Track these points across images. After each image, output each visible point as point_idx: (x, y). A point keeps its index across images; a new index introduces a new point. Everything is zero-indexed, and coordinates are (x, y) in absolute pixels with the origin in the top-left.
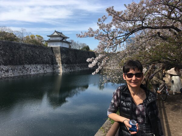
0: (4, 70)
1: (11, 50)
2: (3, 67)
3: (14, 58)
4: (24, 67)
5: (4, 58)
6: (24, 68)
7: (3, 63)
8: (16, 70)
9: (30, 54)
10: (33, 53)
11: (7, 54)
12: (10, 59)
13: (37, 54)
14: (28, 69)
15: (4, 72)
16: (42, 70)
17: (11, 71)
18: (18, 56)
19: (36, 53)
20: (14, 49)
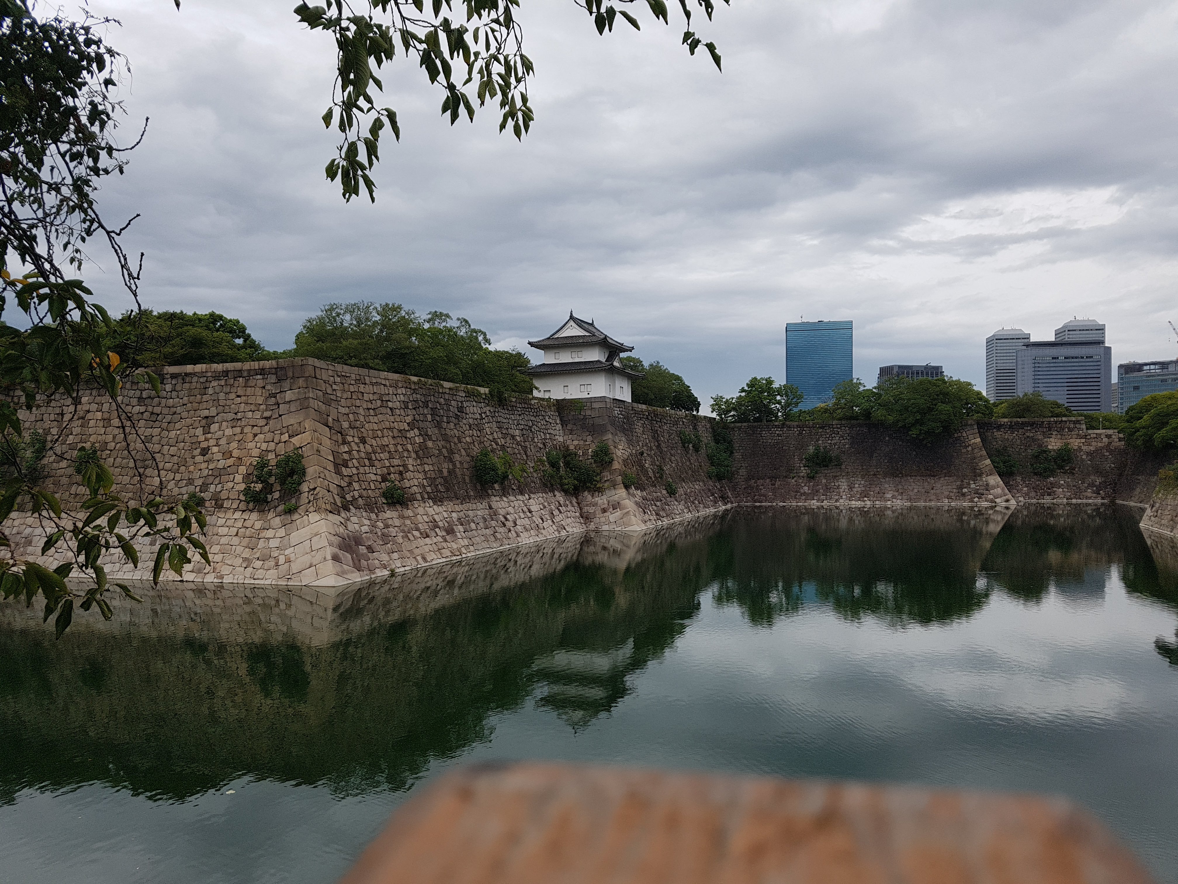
0: (441, 524)
1: (439, 425)
2: (431, 511)
3: (454, 465)
4: (490, 508)
5: (427, 468)
6: (494, 514)
7: (429, 489)
8: (473, 526)
9: (497, 444)
10: (505, 436)
11: (430, 444)
12: (445, 471)
13: (518, 444)
14: (507, 519)
15: (444, 533)
16: (550, 522)
17: (461, 528)
18: (463, 453)
19: (513, 437)
20: (445, 419)
